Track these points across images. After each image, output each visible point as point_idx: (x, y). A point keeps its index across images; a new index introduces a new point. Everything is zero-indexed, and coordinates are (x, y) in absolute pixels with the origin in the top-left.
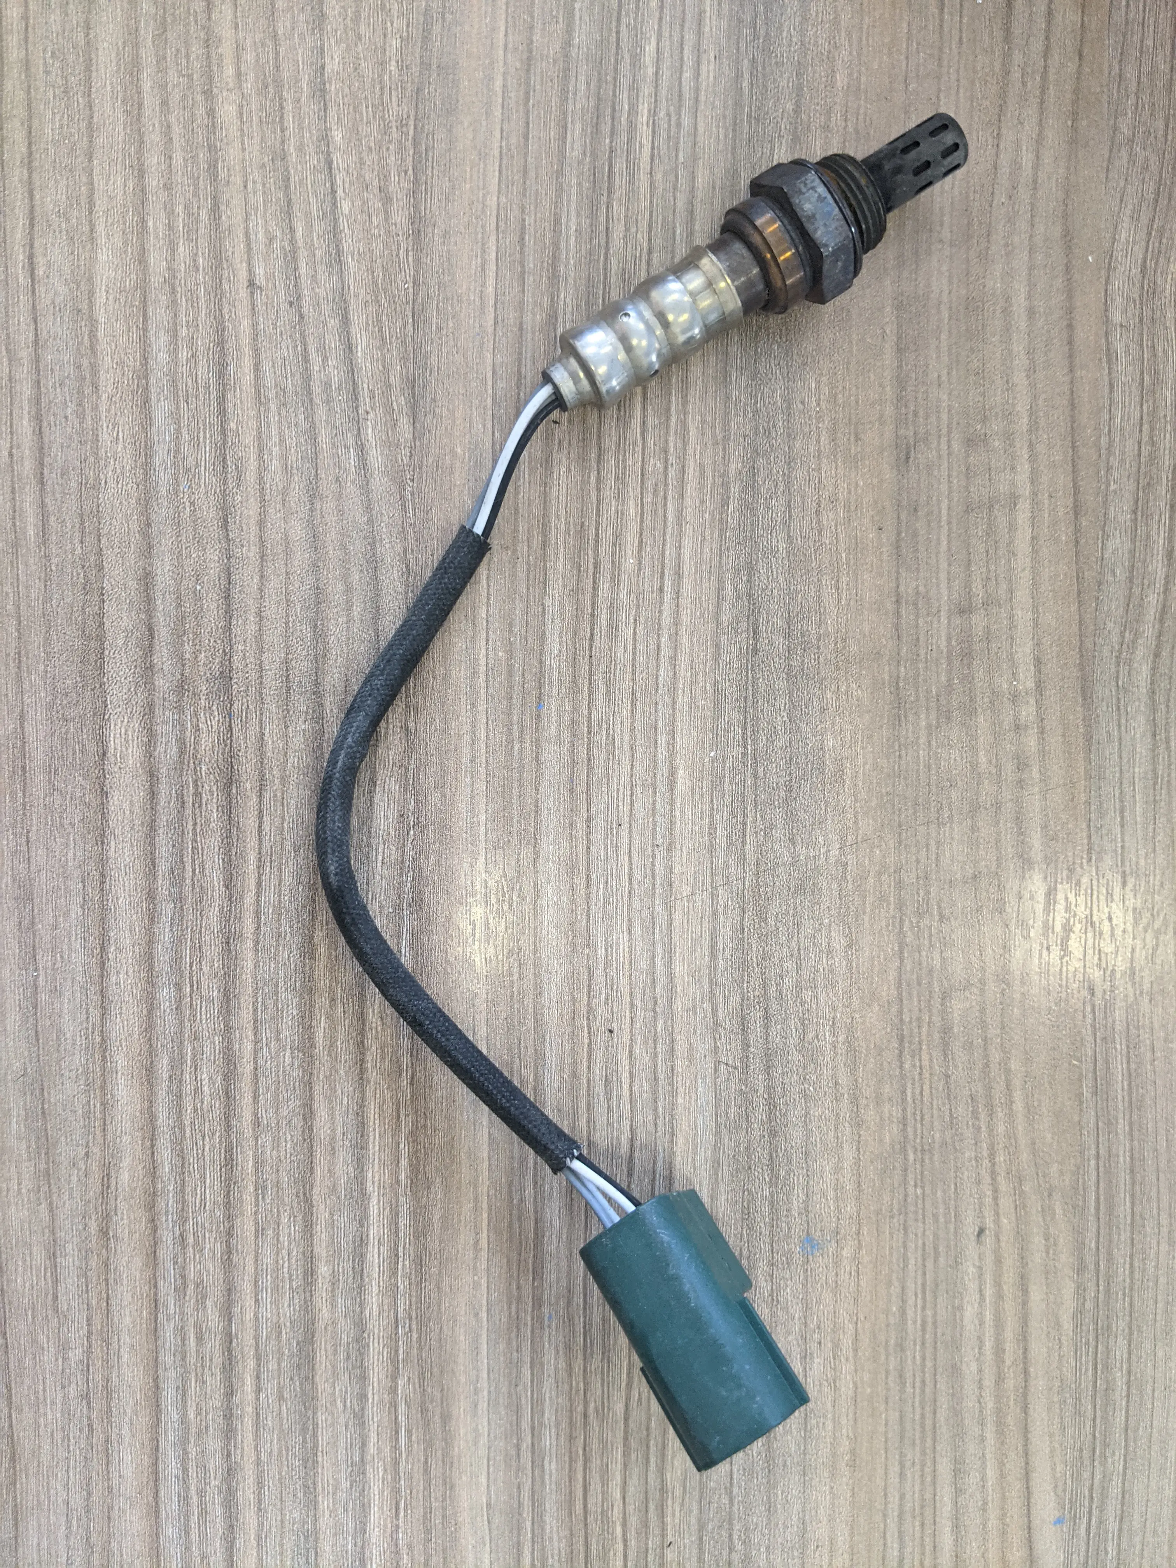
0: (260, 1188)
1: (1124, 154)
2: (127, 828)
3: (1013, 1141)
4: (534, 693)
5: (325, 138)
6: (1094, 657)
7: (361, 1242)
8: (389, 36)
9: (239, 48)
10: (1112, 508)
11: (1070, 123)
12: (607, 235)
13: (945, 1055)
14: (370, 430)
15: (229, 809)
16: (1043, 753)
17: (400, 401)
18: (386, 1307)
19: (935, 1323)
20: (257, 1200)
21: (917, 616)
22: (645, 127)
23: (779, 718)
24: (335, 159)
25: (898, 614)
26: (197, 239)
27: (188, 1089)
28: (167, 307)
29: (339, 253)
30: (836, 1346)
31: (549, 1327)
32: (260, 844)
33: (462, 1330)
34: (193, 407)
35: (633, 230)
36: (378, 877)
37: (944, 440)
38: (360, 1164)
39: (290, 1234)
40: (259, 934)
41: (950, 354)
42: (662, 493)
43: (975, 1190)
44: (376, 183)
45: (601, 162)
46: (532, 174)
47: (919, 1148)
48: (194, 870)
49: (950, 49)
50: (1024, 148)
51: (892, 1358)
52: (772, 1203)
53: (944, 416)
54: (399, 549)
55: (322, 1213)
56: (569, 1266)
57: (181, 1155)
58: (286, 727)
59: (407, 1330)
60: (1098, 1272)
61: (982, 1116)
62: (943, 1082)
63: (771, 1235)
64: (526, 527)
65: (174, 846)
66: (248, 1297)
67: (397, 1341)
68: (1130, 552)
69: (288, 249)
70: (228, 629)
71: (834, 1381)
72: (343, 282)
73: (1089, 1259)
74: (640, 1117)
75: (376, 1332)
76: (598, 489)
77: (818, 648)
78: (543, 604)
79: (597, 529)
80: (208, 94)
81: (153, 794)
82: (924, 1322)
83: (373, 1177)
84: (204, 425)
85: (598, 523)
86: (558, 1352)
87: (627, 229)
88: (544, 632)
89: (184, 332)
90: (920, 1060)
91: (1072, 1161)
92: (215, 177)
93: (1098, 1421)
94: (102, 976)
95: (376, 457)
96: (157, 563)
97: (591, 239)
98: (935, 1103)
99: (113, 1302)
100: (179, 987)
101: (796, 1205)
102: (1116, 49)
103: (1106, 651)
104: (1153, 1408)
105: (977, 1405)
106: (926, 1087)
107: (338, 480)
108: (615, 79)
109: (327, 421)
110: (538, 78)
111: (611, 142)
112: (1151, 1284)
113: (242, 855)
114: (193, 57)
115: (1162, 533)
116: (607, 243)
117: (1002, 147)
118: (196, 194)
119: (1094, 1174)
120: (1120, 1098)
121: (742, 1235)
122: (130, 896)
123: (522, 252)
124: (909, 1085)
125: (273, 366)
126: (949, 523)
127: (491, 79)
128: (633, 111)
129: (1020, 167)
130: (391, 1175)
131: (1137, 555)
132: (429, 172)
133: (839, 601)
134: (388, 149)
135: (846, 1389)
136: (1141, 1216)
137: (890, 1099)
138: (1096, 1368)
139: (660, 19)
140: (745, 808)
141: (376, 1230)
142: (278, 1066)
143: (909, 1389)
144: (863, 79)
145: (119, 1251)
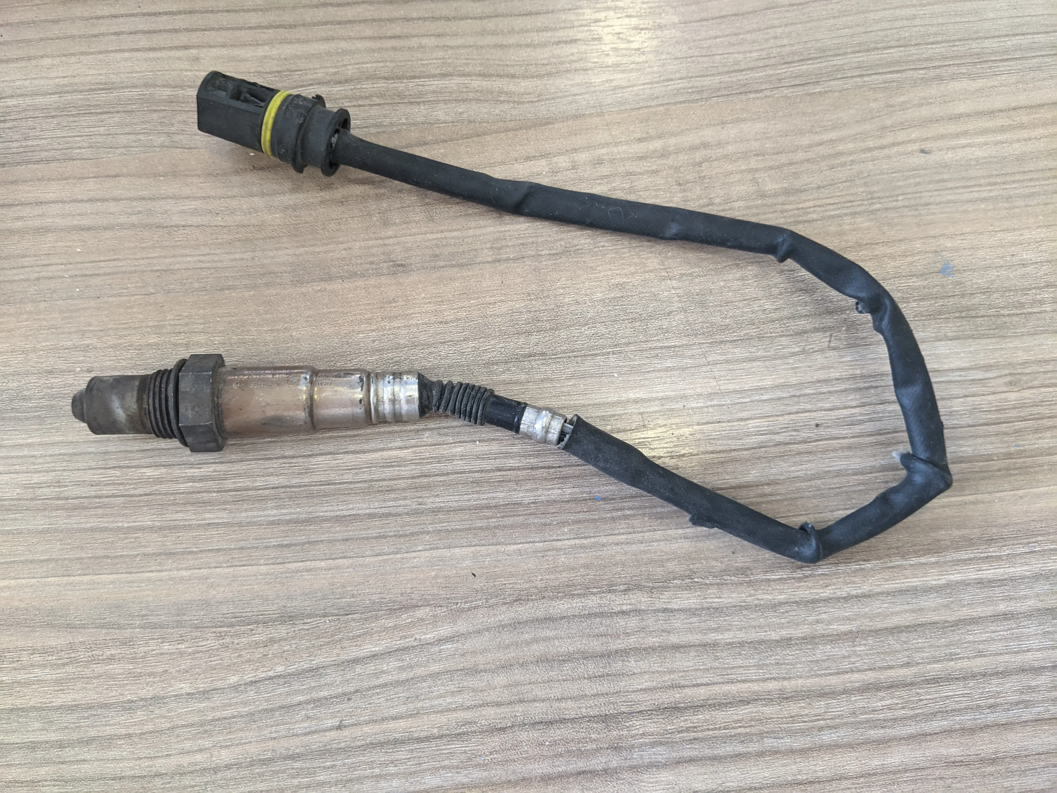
0: (951, 657)
1: (177, 138)
2: (716, 776)
3: (858, 136)
4: (590, 503)
5: (235, 688)
6: (520, 120)
7: (981, 583)
8: (162, 651)
9: (183, 753)
10: (418, 119)
11: (162, 178)
12: (277, 488)
13: (805, 190)
14: (427, 636)
15: (696, 707)
16: (589, 147)
17: (405, 618)
18: (1023, 561)
19: (989, 177)
20: (960, 658)
21: (507, 246)
22: (202, 470)
23: (586, 332)
24: (248, 680)
25: (508, 260)
26: (314, 768)
27: (889, 715)
28: (362, 783)
29: (311, 670)
30: (1013, 244)
31: (1024, 446)
32: (717, 683)
33: (1032, 506)
34: (426, 760)
35: (272, 470)
36: (730, 600)
37: (387, 242)
38: (927, 590)
39: (980, 633)
40: (778, 678)
41: (328, 244)
42: (445, 430)
43: (895, 159)
44: (262, 650)
45: (229, 497)
46: (243, 544)
47: (870, 201)
48: (740, 727)
49: (122, 266)
50: (183, 208)
51: (1017, 204)
52: (921, 300)
53: (371, 243)
54: (504, 608)
55: (965, 613)
56: (981, 436)
57: (935, 714)
58: (634, 674)
59: (1037, 544)
60: (939, 67)
61: (843, 159)
62: (823, 190)
63: (943, 298)
64: (479, 521)
65: (725, 743)
66: (1026, 657)
67: (1046, 550)
68: (446, 104)
69: (313, 705)
70: (573, 720)
71: (1037, 242)
72: (331, 665)
73: (932, 73)
74: (873, 398)
75: (1040, 566)
76: (448, 474)
77: (536, 311)
78: (529, 504)
79: (474, 472)
80: (216, 770)
81: (691, 760)
82: (990, 184)
83: (935, 580)
84: (437, 750)
85: (470, 472)
86: (1040, 438)
87: (272, 474)
88: (548, 501)
89: (377, 771)
90: (810, 208)
91: (866, 93)
92: (271, 760)
93: (1043, 53)
94: (819, 782)
95: (445, 630)
96: (534, 773)
97: (281, 499)
98: (838, 194)
99: (1041, 750)
100: (821, 729)
101: (919, 283)
102: (108, 152)
103: (514, 112)
104: (1030, 16)
105: (1042, 140)
106: (828, 201)
107: (463, 655)
108: (172, 494)
109: (425, 667)
110: (178, 546)
111: (214, 492)
112: (944, 28)
113: (726, 695)
114: (192, 783)
115: (430, 83)
116: (283, 487)
117: (183, 223)
118: (284, 771)
119: (873, 77)
120: (819, 65)
121: (945, 318)
122: (762, 769)
123: (295, 545)
124: (828, 213)
125: (392, 707)
126: (442, 232)
127: (182, 579)
128: (192, 479)
129: (196, 209)
130: (933, 568)
131: (447, 98)
132: (250, 614)
133: (502, 301)
134: (238, 644)
135: (1042, 233)
136: (898, 40)
137: (840, 225)
138: (1007, 60)
139: (128, 467)
140: (650, 348)
141: (971, 574)
142: (867, 655)
143: (1037, 189)
144: (151, 324)
145: (1005, 750)
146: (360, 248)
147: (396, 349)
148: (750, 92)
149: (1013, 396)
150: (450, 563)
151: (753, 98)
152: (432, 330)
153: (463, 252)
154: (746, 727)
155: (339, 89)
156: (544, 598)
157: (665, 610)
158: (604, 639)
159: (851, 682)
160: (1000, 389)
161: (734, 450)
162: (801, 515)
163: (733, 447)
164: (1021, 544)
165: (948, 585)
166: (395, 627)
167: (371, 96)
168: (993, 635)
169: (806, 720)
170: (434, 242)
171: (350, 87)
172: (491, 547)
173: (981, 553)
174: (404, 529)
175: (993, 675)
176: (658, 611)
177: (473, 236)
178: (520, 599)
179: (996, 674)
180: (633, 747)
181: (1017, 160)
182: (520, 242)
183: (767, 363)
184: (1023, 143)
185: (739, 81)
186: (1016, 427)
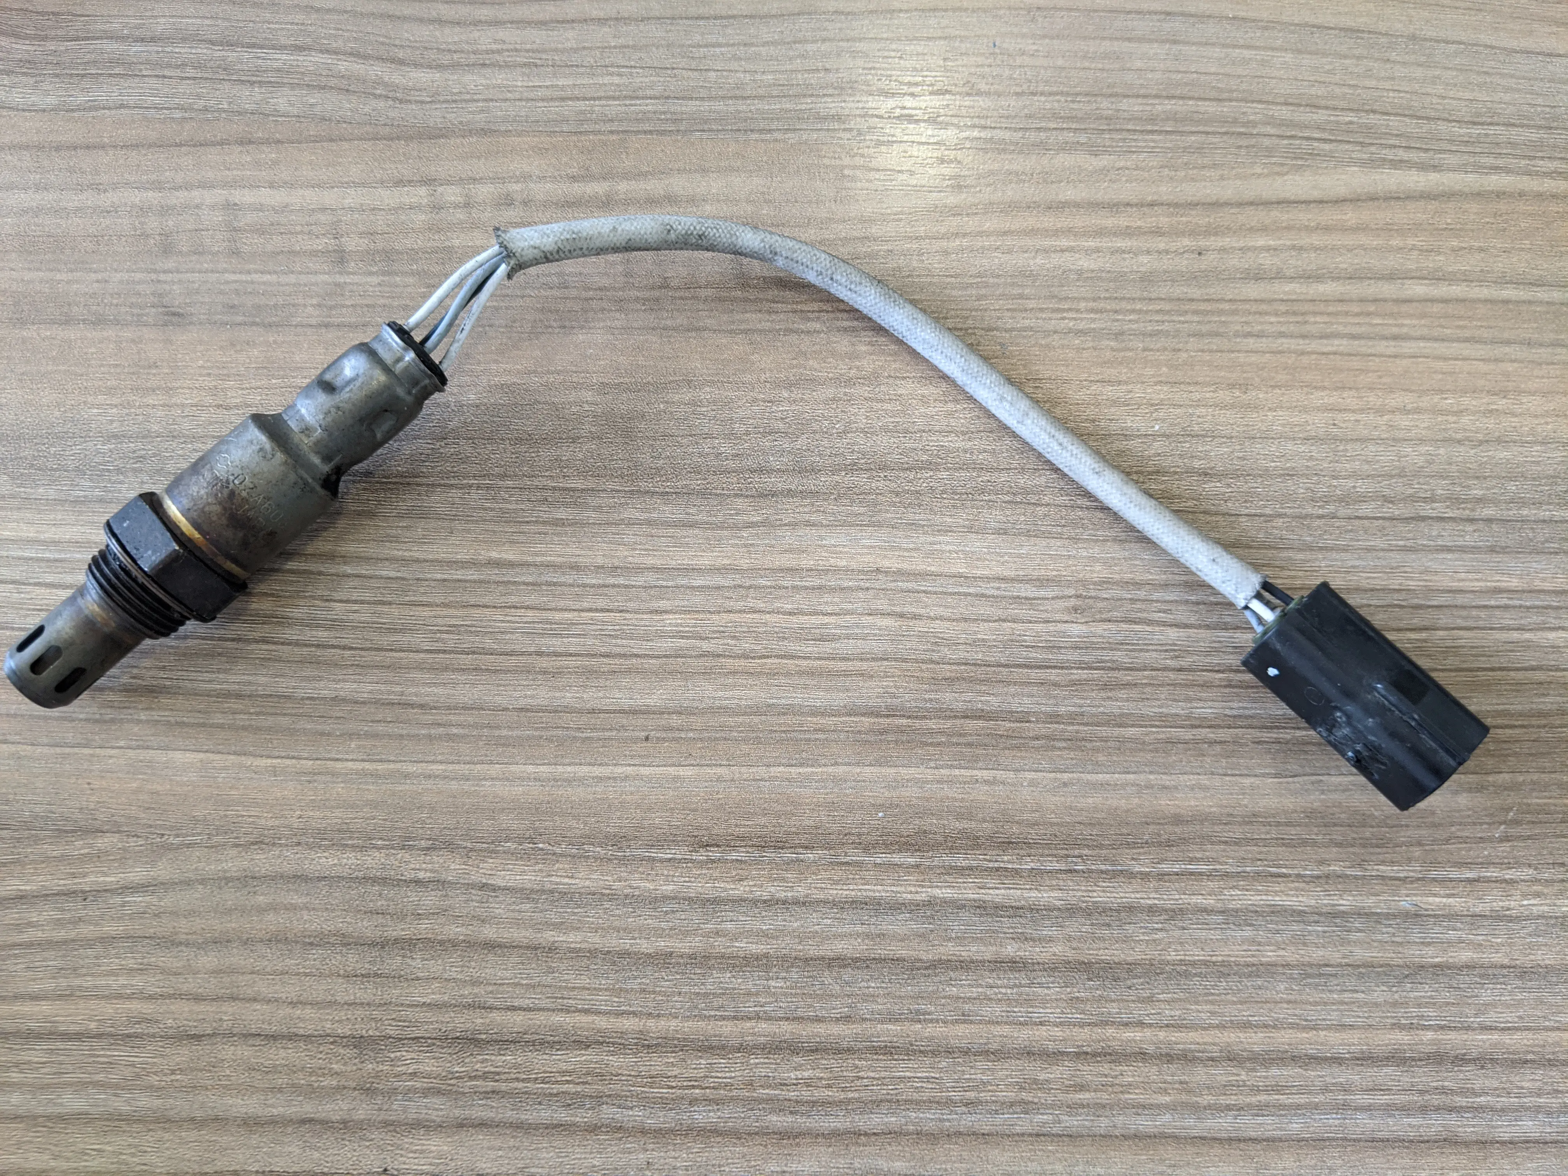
146: (121, 282)
147: (143, 437)
148: (752, 131)
149: (1076, 629)
150: (163, 773)
151: (756, 140)
152: (204, 416)
153: (275, 306)
154: (578, 1084)
155: (141, 49)
156: (299, 844)
157: (483, 886)
158: (380, 919)
159: (754, 1034)
160: (1058, 617)
161: (637, 656)
162: (721, 765)
163: (635, 651)
164: (1055, 856)
165: (930, 903)
166: (61, 859)
167: (184, 65)
168: (989, 992)
169: (674, 1084)
170: (234, 286)
171: (156, 49)
172: (232, 757)
173: (990, 861)
174: (103, 711)
175: (980, 1053)
176: (472, 886)
177: (294, 285)
178: (261, 842)
179: (986, 1053)
180: (394, 1091)
181: (1142, 279)
182: (365, 302)
183: (709, 533)
184: (1156, 256)
185: (740, 112)
186: (1073, 677)
